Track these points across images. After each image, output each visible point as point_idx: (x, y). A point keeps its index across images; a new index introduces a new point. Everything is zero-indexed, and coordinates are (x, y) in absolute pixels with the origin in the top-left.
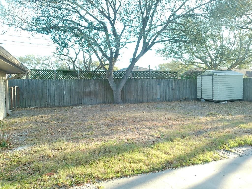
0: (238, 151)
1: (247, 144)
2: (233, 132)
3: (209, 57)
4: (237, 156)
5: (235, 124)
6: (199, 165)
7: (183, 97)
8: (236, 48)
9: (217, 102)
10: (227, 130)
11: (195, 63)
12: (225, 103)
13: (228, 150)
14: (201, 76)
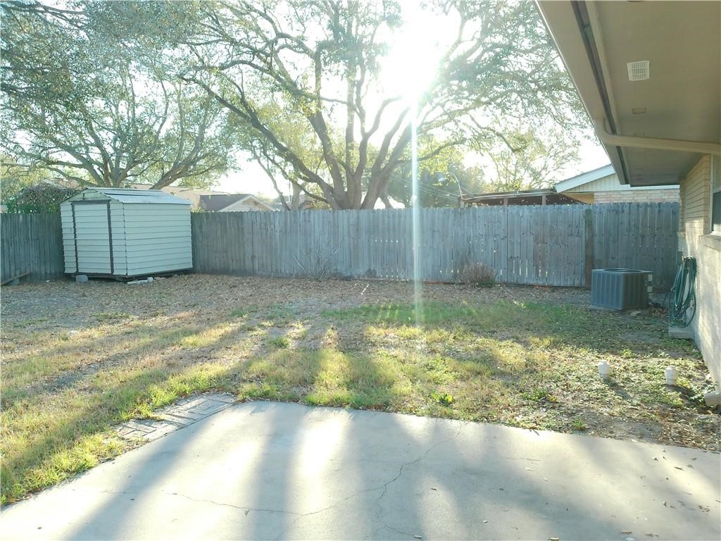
0: (174, 416)
1: (198, 388)
2: (165, 361)
3: (97, 150)
4: (171, 428)
5: (170, 338)
6: (55, 489)
7: (18, 273)
8: (172, 131)
9: (126, 279)
10: (147, 359)
11: (53, 163)
12: (146, 281)
13: (148, 417)
14: (74, 203)
